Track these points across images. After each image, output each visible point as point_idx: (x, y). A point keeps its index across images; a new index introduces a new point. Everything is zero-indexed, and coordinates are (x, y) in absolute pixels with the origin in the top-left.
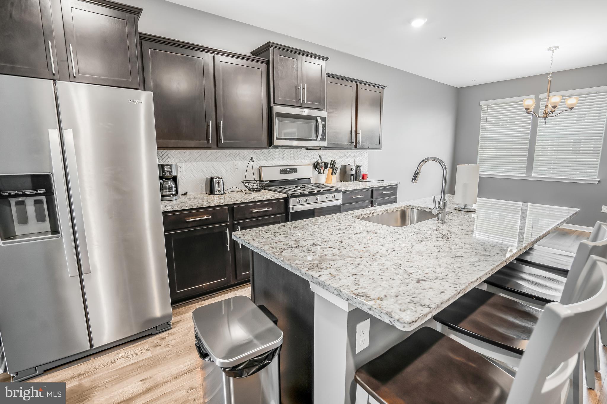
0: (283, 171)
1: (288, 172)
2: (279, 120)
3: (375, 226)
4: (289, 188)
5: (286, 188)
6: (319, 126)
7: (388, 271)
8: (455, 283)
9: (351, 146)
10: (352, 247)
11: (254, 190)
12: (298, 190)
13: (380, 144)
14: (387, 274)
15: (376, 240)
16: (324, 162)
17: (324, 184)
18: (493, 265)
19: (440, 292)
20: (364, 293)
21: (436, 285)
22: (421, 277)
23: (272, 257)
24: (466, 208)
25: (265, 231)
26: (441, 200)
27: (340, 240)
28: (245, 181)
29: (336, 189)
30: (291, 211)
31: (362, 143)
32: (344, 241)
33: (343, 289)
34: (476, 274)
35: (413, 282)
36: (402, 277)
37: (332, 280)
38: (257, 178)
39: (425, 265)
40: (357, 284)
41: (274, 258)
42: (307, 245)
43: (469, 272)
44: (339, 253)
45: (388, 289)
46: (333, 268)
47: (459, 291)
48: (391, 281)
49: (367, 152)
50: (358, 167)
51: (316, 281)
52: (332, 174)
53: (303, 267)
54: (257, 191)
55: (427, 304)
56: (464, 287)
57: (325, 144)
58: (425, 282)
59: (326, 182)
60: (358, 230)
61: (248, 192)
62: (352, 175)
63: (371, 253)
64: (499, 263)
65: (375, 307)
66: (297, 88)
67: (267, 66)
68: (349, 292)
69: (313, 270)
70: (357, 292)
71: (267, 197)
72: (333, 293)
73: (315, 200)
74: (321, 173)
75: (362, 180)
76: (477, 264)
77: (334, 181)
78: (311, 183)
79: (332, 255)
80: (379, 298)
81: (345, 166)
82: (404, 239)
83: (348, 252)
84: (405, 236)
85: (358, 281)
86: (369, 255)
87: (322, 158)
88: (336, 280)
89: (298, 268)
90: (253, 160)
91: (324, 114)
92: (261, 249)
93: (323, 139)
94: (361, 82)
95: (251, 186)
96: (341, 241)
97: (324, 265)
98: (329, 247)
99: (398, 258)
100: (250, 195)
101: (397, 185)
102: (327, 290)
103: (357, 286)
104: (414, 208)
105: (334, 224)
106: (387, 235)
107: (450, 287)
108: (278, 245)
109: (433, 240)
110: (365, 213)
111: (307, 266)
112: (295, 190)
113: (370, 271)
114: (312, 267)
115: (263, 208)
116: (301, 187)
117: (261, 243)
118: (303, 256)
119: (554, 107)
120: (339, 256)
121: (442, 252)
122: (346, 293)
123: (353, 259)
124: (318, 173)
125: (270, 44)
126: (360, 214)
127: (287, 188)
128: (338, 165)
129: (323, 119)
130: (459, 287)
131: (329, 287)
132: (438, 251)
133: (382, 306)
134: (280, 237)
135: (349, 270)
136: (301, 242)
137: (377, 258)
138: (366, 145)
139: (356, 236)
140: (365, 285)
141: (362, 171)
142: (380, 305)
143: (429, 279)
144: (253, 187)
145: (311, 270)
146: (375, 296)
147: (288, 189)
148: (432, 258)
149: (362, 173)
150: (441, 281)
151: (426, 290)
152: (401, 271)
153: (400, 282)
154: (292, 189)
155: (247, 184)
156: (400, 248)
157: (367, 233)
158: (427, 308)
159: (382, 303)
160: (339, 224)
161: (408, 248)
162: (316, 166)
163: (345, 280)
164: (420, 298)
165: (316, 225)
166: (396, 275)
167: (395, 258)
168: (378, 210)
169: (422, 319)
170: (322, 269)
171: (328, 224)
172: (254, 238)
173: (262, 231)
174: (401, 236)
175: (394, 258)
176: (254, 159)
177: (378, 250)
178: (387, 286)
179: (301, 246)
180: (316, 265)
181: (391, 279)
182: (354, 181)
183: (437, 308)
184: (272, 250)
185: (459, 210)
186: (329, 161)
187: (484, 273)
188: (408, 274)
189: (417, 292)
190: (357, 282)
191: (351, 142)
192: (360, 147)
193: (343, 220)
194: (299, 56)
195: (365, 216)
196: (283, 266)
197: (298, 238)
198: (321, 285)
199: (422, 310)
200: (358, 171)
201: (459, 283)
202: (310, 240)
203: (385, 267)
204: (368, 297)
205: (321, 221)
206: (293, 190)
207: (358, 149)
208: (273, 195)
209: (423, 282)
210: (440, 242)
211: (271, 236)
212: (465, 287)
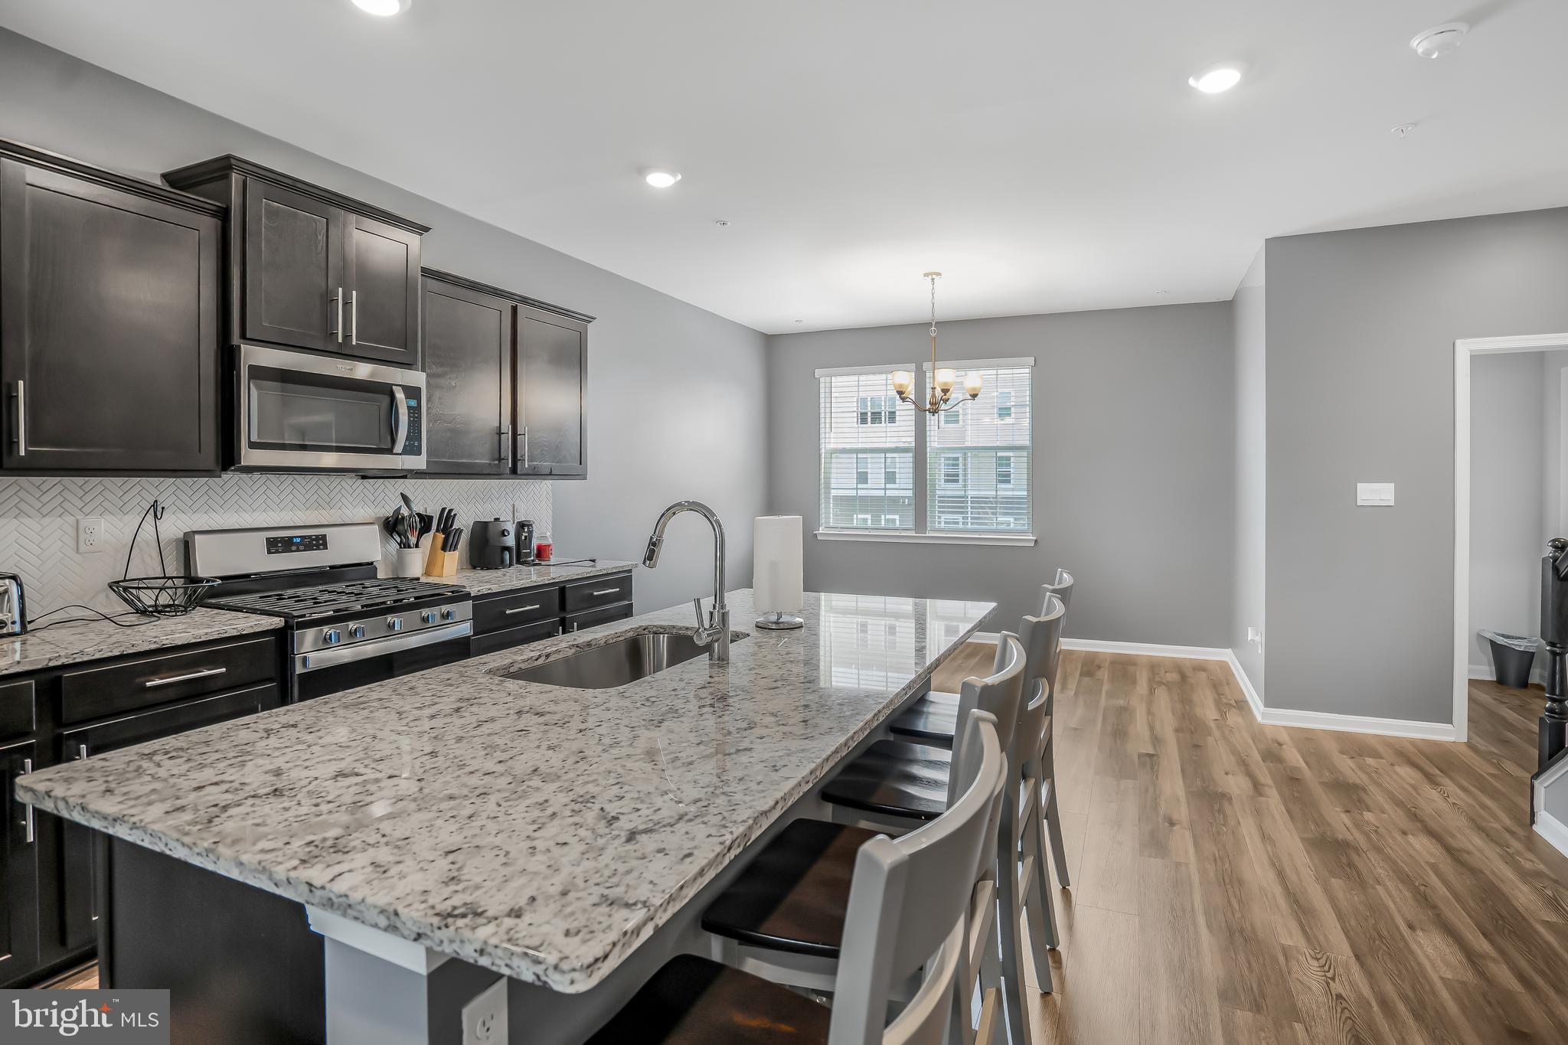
0: (278, 545)
1: (294, 548)
2: (258, 388)
3: (546, 692)
4: (298, 597)
5: (286, 597)
6: (400, 411)
7: (557, 822)
8: (724, 822)
9: (500, 468)
10: (464, 765)
11: (159, 612)
12: (325, 602)
13: (581, 464)
14: (552, 829)
15: (539, 736)
16: (419, 515)
17: (418, 579)
18: (815, 760)
19: (681, 856)
20: (469, 906)
21: (673, 839)
22: (642, 824)
23: (172, 844)
24: (781, 620)
25: (166, 753)
26: (714, 608)
27: (427, 749)
28: (125, 580)
29: (452, 592)
30: (299, 670)
31: (532, 461)
32: (442, 750)
33: (405, 907)
34: (775, 790)
35: (617, 842)
36: (590, 832)
37: (375, 883)
38: (173, 568)
39: (657, 789)
40: (455, 881)
41: (178, 846)
42: (316, 778)
43: (760, 787)
44: (416, 789)
45: (545, 878)
46: (387, 844)
47: (728, 843)
48: (557, 851)
49: (547, 485)
50: (521, 526)
51: (321, 897)
52: (444, 549)
53: (280, 859)
54: (174, 614)
55: (643, 899)
56: (741, 829)
57: (419, 462)
58: (649, 835)
59: (427, 573)
60: (493, 712)
61: (133, 618)
62: (508, 549)
63: (515, 776)
64: (829, 753)
65: (494, 941)
66: (328, 300)
67: (222, 224)
68: (422, 913)
69: (317, 863)
70: (446, 906)
71: (209, 630)
72: (376, 926)
73: (385, 627)
74: (409, 547)
75: (537, 562)
76: (783, 763)
77: (451, 569)
78: (375, 577)
79: (394, 800)
80: (512, 910)
81: (486, 523)
82: (618, 721)
83: (446, 783)
84: (622, 712)
85: (459, 869)
86: (510, 783)
87: (413, 506)
88: (390, 880)
89: (263, 864)
90: (159, 509)
91: (417, 378)
92: (133, 819)
93: (412, 449)
94: (525, 300)
95: (147, 598)
96: (432, 753)
97: (358, 838)
98: (390, 777)
99: (591, 779)
100: (143, 628)
101: (630, 571)
102: (356, 918)
103: (453, 888)
104: (662, 630)
105: (422, 700)
106: (572, 716)
107: (710, 836)
108: (209, 795)
109: (692, 714)
110: (525, 657)
111: (296, 852)
112: (315, 603)
113: (503, 831)
114: (316, 852)
115: (192, 671)
116: (339, 593)
117: (137, 798)
118: (290, 819)
119: (945, 391)
120: (415, 800)
121: (706, 746)
122: (412, 918)
123: (458, 801)
124: (401, 547)
125: (233, 162)
126: (507, 662)
127: (289, 598)
128: (464, 521)
129: (412, 392)
130: (731, 833)
131: (362, 907)
132: (698, 742)
133: (517, 932)
134: (222, 765)
135: (437, 841)
136: (295, 774)
137: (530, 789)
138: (545, 465)
139: (485, 729)
140: (478, 879)
141: (535, 535)
142: (512, 932)
143: (660, 825)
144: (156, 601)
145: (309, 863)
146: (502, 907)
147: (291, 602)
148: (678, 763)
149: (535, 543)
150: (689, 824)
151: (646, 860)
152: (590, 816)
153: (582, 847)
154: (305, 600)
155: (134, 591)
156: (600, 748)
157: (516, 717)
158: (641, 908)
159: (517, 925)
160: (437, 700)
161: (622, 747)
162: (392, 526)
163: (420, 875)
164: (628, 885)
165: (364, 709)
166: (576, 829)
167: (581, 780)
168: (564, 645)
169: (624, 945)
170: (348, 852)
171: (401, 703)
172: (113, 785)
173: (150, 756)
174: (609, 715)
175: (578, 780)
176: (163, 508)
177: (538, 764)
178: (543, 868)
179: (291, 787)
180: (329, 843)
181: (557, 844)
182: (511, 565)
183: (668, 903)
184: (173, 819)
185: (766, 629)
186: (433, 511)
187: (792, 783)
188: (609, 821)
189: (622, 868)
190: (455, 874)
191: (500, 459)
192: (525, 472)
193: (451, 685)
194: (333, 210)
195: (523, 666)
196: (210, 867)
197: (286, 760)
198: (338, 908)
199: (625, 918)
200: (523, 538)
201: (731, 822)
202: (330, 760)
203: (549, 811)
204: (480, 914)
205: (382, 695)
206: (310, 603)
207: (520, 477)
208: (233, 624)
209: (643, 838)
210: (707, 716)
211: (186, 766)
212: (745, 831)
